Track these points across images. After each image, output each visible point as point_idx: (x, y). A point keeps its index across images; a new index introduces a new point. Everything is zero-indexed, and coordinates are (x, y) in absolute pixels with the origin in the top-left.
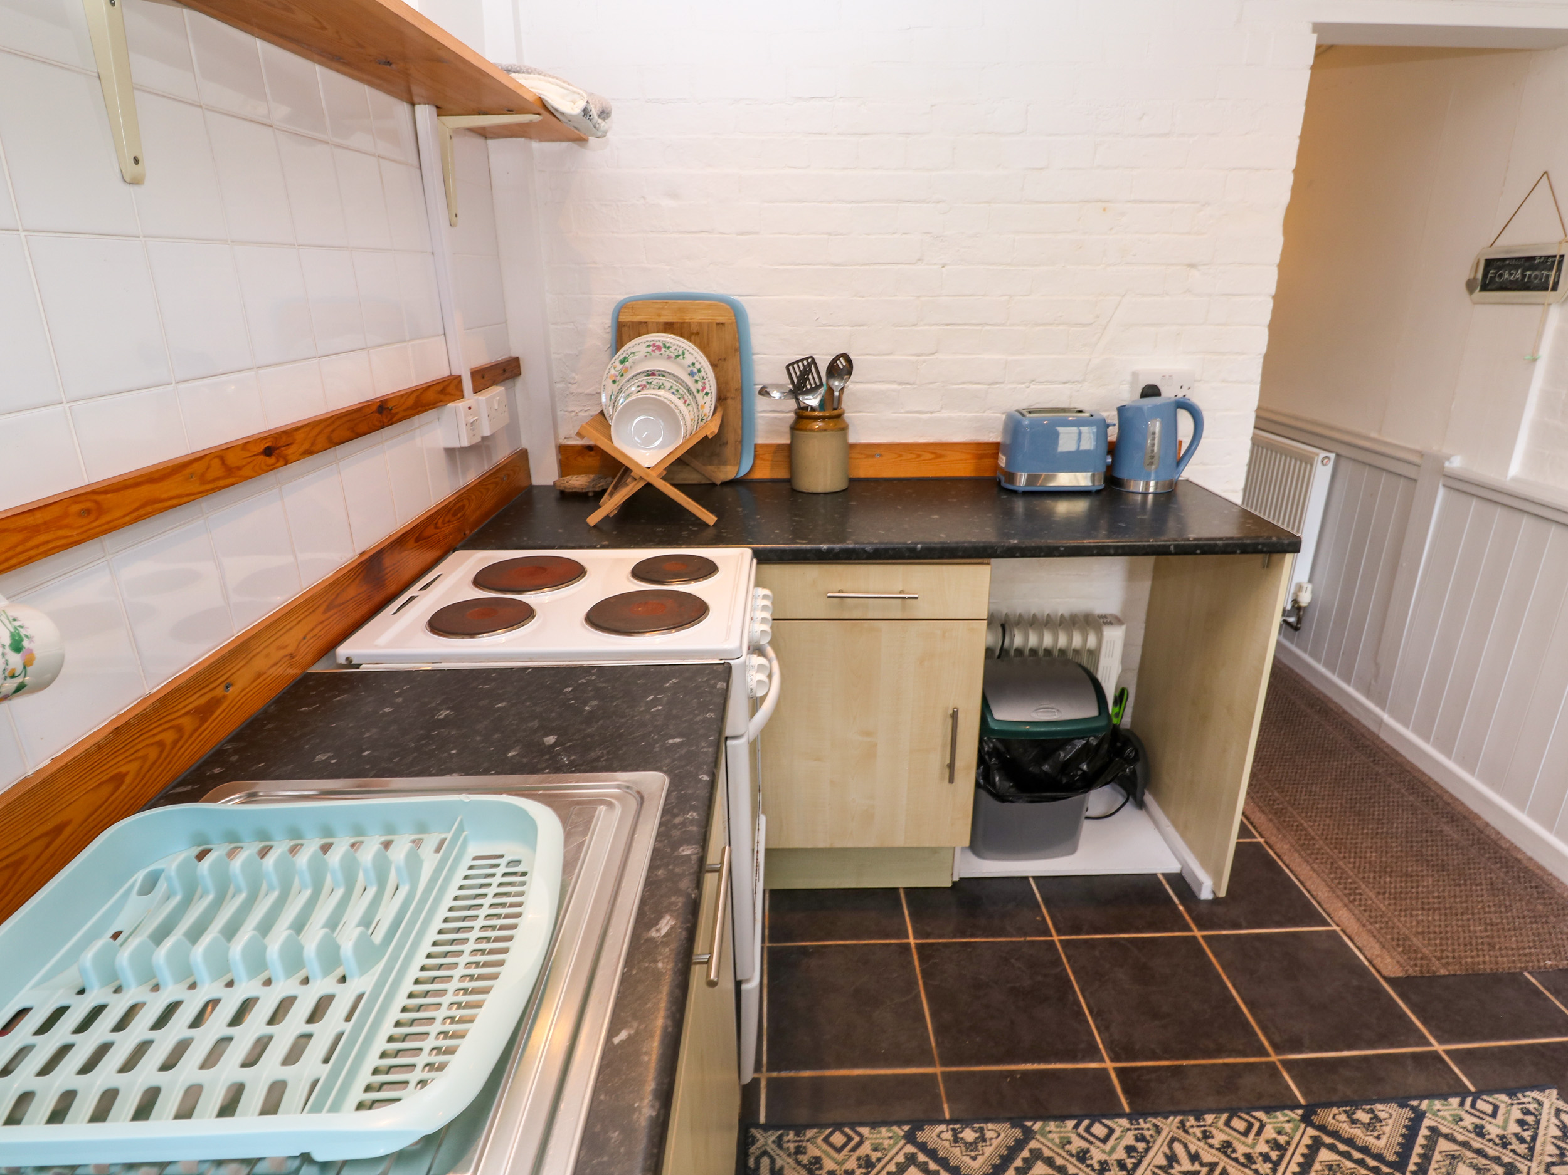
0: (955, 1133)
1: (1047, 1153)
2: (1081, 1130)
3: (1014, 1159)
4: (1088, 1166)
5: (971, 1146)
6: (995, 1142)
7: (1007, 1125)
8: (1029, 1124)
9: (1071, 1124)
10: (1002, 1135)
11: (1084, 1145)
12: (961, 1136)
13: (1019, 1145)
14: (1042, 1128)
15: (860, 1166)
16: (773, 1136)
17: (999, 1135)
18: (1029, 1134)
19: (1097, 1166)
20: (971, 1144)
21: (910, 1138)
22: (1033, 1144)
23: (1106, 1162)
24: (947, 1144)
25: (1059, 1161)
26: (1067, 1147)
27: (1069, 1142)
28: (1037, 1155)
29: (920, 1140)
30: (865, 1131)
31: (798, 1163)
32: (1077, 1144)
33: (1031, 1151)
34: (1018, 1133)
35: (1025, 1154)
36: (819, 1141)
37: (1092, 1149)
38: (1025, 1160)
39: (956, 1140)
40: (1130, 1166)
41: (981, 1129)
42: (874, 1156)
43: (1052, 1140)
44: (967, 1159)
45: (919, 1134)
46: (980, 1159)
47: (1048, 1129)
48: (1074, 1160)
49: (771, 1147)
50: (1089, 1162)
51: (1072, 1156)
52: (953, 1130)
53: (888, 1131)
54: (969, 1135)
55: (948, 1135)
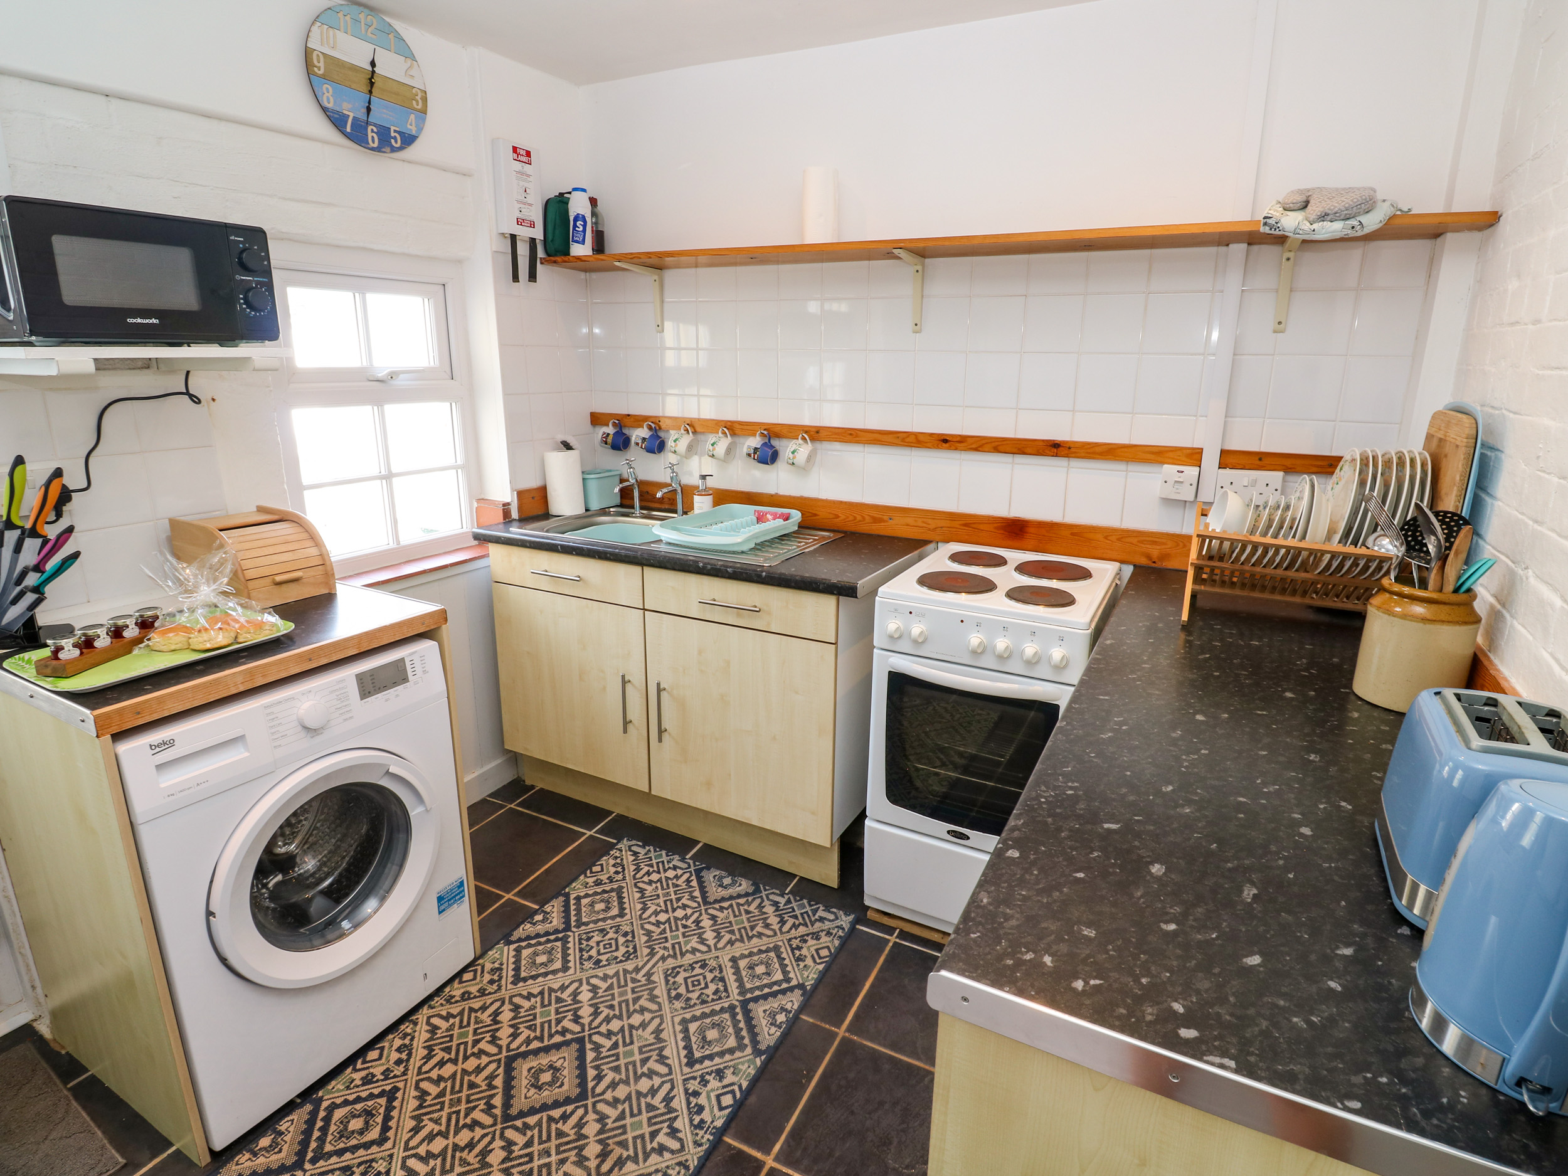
0: (788, 1012)
1: (738, 1054)
2: (736, 1088)
3: (748, 1032)
4: (712, 1071)
5: (773, 1015)
6: (766, 1029)
7: (772, 1044)
8: (763, 1057)
9: (745, 1085)
10: (767, 1037)
11: (726, 1082)
12: (784, 1013)
13: (755, 1042)
14: (754, 1063)
15: (800, 955)
16: (847, 926)
17: (769, 1035)
18: (757, 1052)
19: (707, 1077)
20: (775, 1015)
21: (801, 986)
22: (749, 1050)
23: (705, 1086)
24: (784, 1002)
25: (728, 1057)
26: (732, 1069)
27: (734, 1073)
28: (741, 1047)
29: (796, 990)
30: (821, 967)
31: (822, 931)
32: (729, 1078)
33: (746, 1046)
34: (762, 1047)
35: (747, 1041)
36: (829, 944)
37: (720, 1084)
38: (743, 1038)
39: (783, 1009)
40: (691, 1099)
41: (780, 1028)
42: (802, 964)
43: (743, 1063)
44: (767, 1007)
45: (800, 992)
46: (761, 1014)
47: (752, 1067)
48: (721, 1066)
49: (838, 923)
50: (713, 1075)
51: (725, 1068)
52: (791, 1012)
53: (813, 978)
54: (781, 1018)
55: (788, 1006)
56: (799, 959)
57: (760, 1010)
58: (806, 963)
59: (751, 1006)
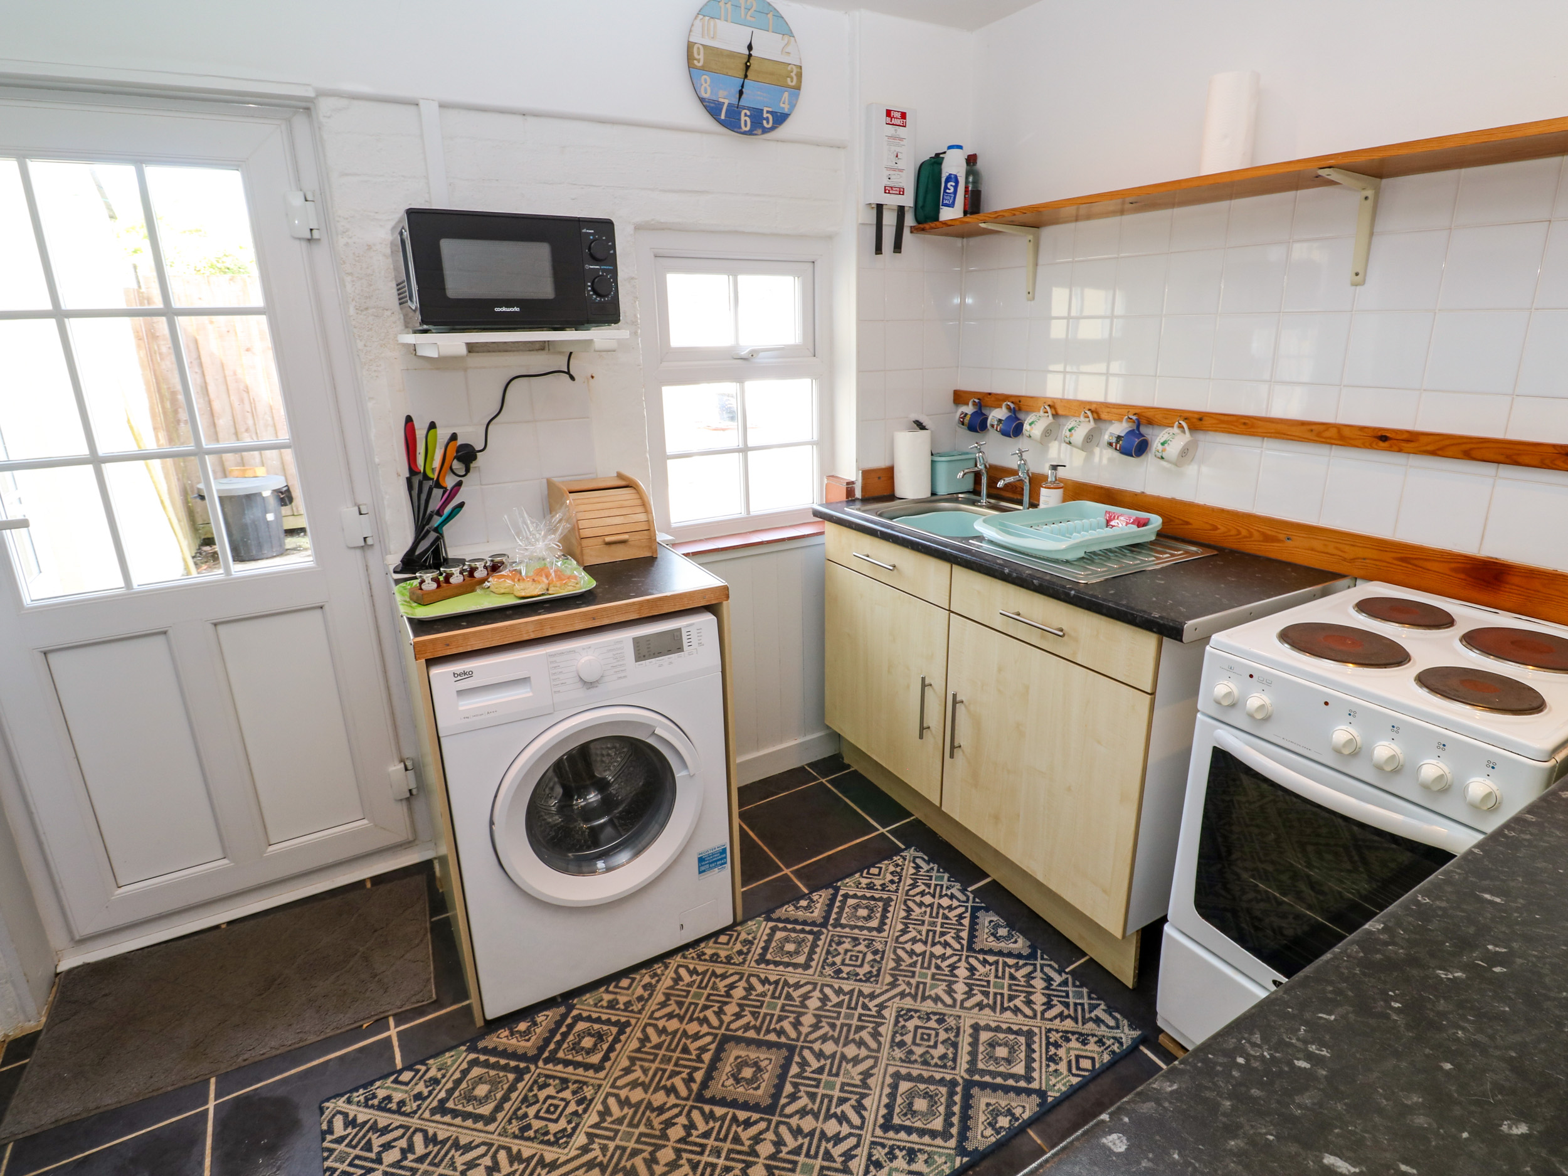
0: (1014, 1118)
1: (939, 1141)
3: (960, 1121)
4: (904, 1148)
5: (995, 1113)
6: (981, 1127)
7: (981, 1148)
8: (966, 1159)
10: (980, 1137)
11: (914, 1168)
12: (1009, 1118)
13: (963, 1137)
14: (954, 1161)
15: (1056, 1054)
16: (1127, 1042)
17: (983, 1136)
18: (962, 1150)
19: (897, 1151)
20: (997, 1115)
21: (1042, 1094)
22: (952, 1143)
23: (891, 1160)
24: (1014, 1104)
25: (927, 1139)
26: (926, 1156)
27: (926, 1162)
28: (946, 1135)
29: (1034, 1096)
30: (1075, 1080)
31: (1093, 1035)
32: (920, 1165)
33: (952, 1136)
34: (970, 1146)
35: (954, 1131)
36: (1096, 1056)
37: (906, 1167)
39: (1009, 1112)
40: (871, 1168)
41: (998, 1133)
42: (1053, 1067)
43: (941, 1155)
44: (992, 1101)
45: (1038, 1100)
46: (983, 1107)
47: (949, 1164)
48: (916, 1147)
49: (1118, 1033)
50: (904, 1152)
51: (920, 1150)
52: (1017, 1119)
53: (1059, 1090)
54: (1004, 1122)
55: (1018, 1112)
56: (1052, 1059)
57: (984, 1101)
58: (1058, 1067)
59: (975, 1091)
